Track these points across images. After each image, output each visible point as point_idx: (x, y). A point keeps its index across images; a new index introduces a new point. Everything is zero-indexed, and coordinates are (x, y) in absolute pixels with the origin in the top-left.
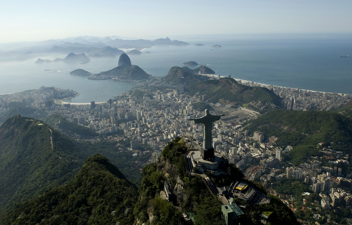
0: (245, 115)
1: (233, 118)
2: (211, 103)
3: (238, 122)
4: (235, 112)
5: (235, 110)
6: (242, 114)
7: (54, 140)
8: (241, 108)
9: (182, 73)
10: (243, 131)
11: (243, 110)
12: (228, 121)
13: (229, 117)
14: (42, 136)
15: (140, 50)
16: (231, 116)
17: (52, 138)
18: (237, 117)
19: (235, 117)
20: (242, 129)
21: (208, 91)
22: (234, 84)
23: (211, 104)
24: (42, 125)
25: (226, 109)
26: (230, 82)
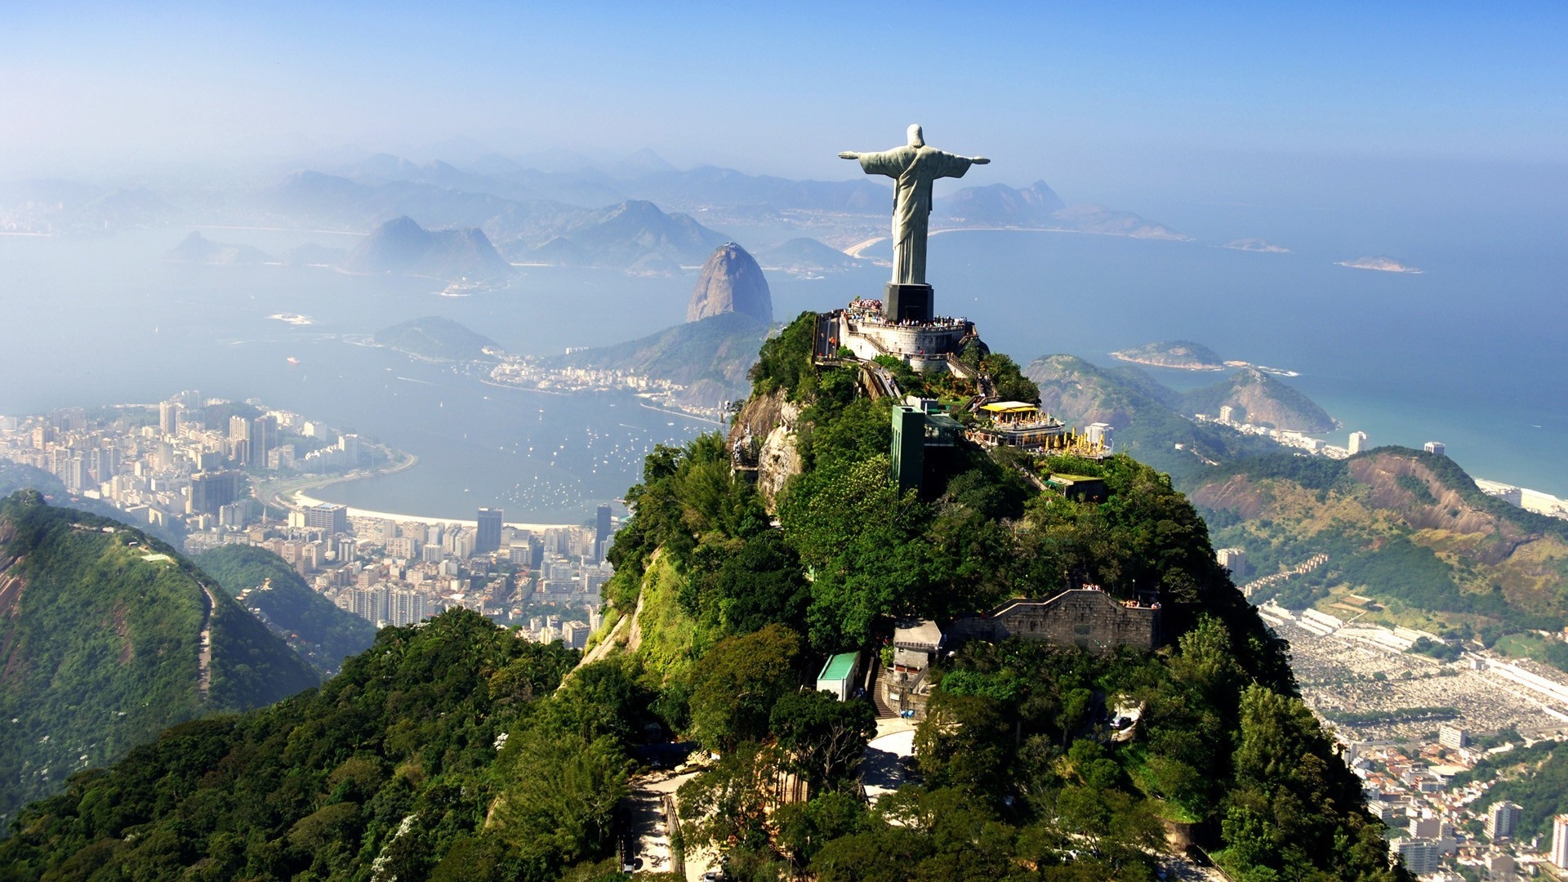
0: (1514, 711)
1: (1416, 715)
2: (1275, 609)
3: (1452, 752)
4: (1436, 685)
5: (1443, 674)
6: (1493, 704)
7: (225, 654)
8: (1490, 661)
9: (1095, 397)
10: (1481, 805)
11: (1498, 677)
12: (1377, 732)
13: (1389, 706)
14: (157, 622)
15: (845, 246)
16: (1404, 706)
17: (213, 640)
18: (1447, 714)
19: (1433, 710)
20: (1476, 789)
21: (1258, 529)
22: (1450, 497)
23: (1275, 616)
24: (165, 562)
25: (1376, 659)
26: (1425, 477)
